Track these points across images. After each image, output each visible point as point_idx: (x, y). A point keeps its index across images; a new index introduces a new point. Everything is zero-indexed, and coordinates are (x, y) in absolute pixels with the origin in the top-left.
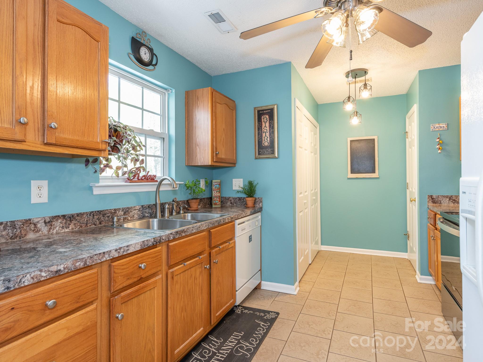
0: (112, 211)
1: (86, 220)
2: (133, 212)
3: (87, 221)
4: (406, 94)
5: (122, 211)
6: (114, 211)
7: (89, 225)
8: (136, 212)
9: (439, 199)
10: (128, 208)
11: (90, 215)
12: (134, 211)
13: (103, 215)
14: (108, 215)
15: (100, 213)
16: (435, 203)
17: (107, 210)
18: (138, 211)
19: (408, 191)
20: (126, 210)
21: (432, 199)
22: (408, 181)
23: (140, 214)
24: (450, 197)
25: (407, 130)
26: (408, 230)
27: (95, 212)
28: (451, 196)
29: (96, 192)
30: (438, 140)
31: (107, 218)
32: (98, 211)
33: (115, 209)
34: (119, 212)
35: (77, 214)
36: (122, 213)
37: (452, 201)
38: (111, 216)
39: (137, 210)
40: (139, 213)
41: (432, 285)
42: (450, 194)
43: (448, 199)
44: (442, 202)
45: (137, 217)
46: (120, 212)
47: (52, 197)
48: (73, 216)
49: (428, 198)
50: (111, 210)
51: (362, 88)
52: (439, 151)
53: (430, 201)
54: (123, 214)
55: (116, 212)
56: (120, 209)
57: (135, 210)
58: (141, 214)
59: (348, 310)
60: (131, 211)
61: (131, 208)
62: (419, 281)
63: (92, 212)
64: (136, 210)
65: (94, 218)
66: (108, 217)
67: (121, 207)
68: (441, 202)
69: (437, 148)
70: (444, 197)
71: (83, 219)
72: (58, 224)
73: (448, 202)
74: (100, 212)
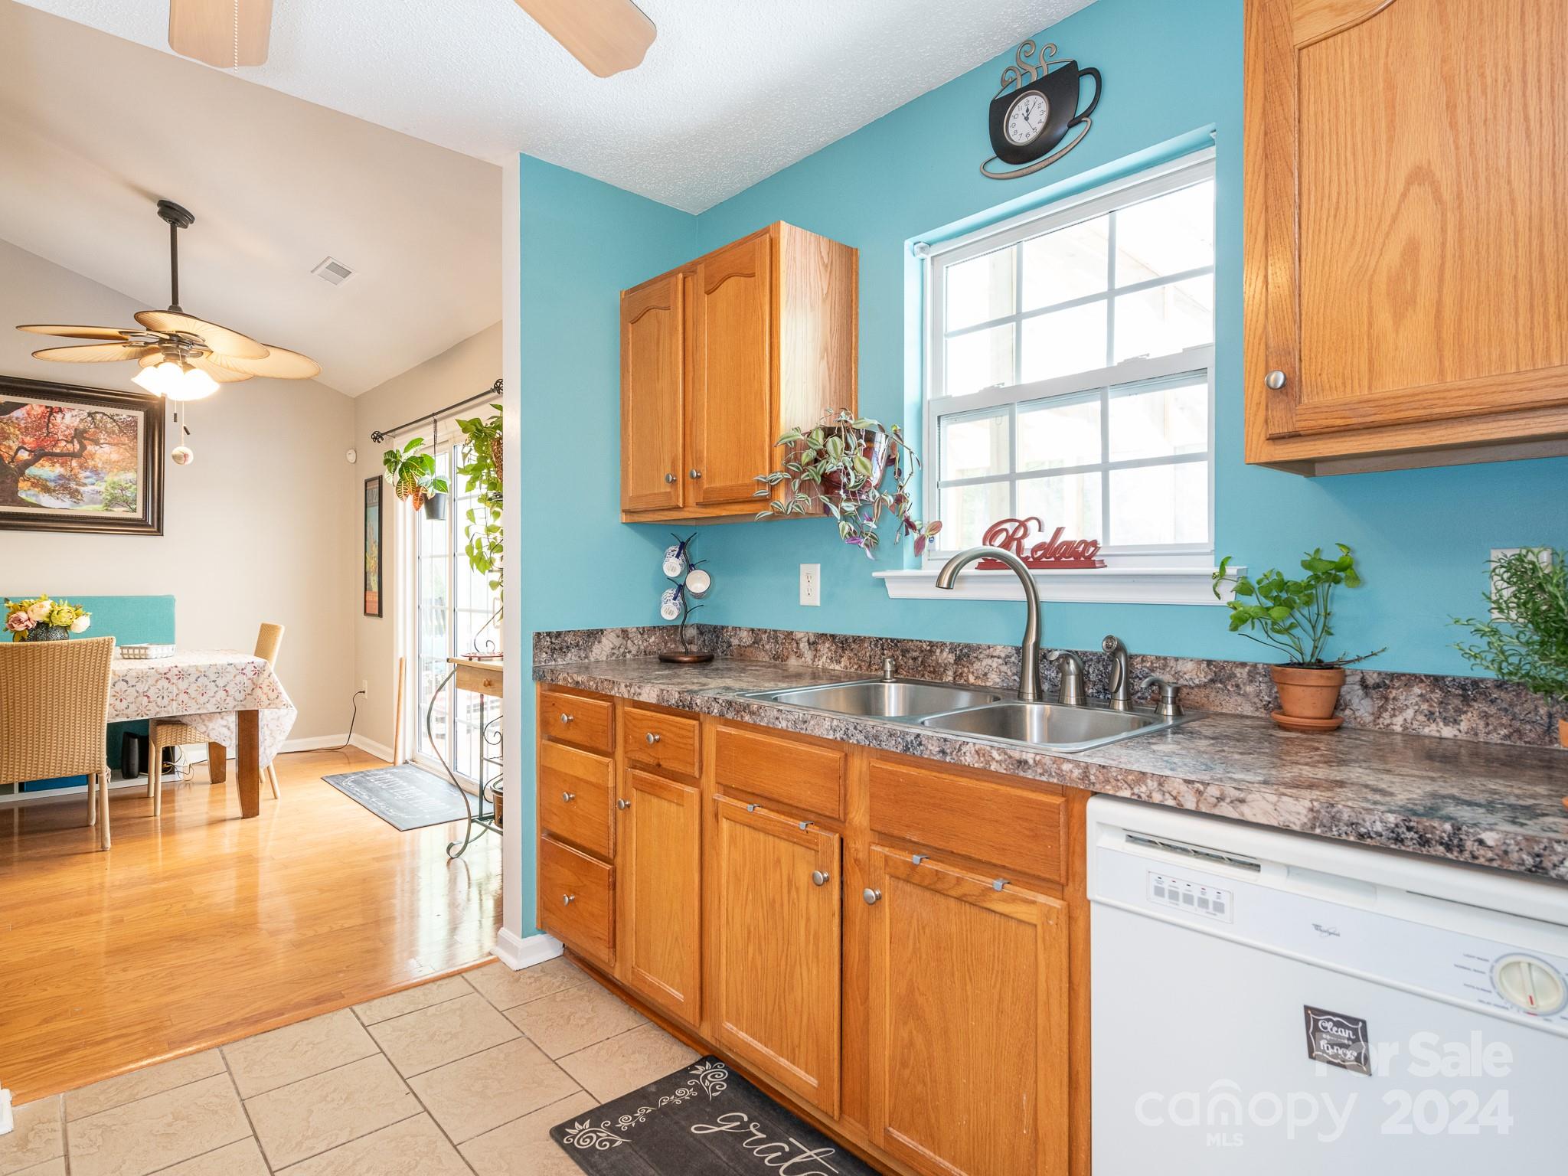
0: (925, 646)
1: (868, 655)
2: (984, 663)
3: (870, 657)
5: (951, 651)
6: (928, 648)
7: (873, 668)
8: (995, 665)
10: (967, 646)
11: (876, 645)
12: (989, 661)
13: (902, 651)
14: (915, 654)
15: (896, 645)
17: (912, 641)
18: (1000, 661)
20: (961, 650)
23: (1010, 673)
27: (887, 639)
29: (894, 591)
31: (911, 661)
32: (892, 640)
33: (930, 642)
34: (942, 652)
35: (853, 637)
36: (950, 656)
38: (920, 659)
39: (999, 657)
40: (1004, 668)
45: (998, 680)
46: (945, 654)
47: (827, 595)
48: (846, 640)
50: (921, 641)
54: (952, 661)
55: (935, 652)
56: (943, 644)
57: (992, 657)
58: (1014, 674)
60: (977, 657)
61: (979, 647)
63: (881, 639)
64: (996, 659)
65: (883, 654)
66: (915, 659)
67: (948, 641)
71: (863, 652)
72: (825, 648)
74: (896, 642)
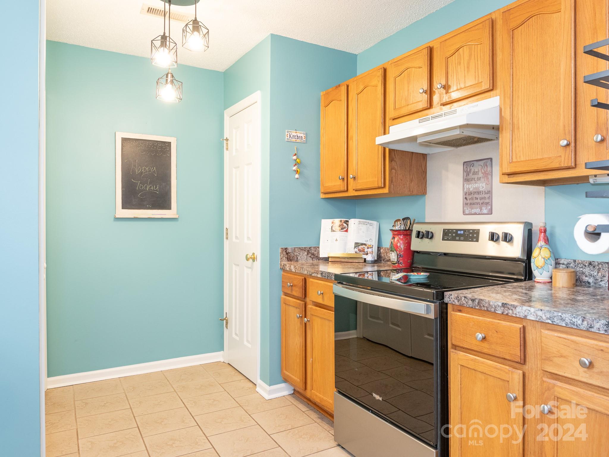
4: (224, 72)
9: (296, 254)
16: (291, 260)
19: (226, 243)
21: (287, 254)
22: (226, 225)
24: (308, 249)
25: (226, 135)
26: (226, 309)
28: (310, 248)
30: (295, 157)
37: (310, 255)
41: (286, 397)
42: (308, 246)
43: (306, 253)
44: (299, 258)
49: (282, 253)
52: (297, 176)
53: (284, 258)
62: (267, 397)
68: (297, 258)
69: (294, 171)
70: (301, 249)
73: (305, 257)
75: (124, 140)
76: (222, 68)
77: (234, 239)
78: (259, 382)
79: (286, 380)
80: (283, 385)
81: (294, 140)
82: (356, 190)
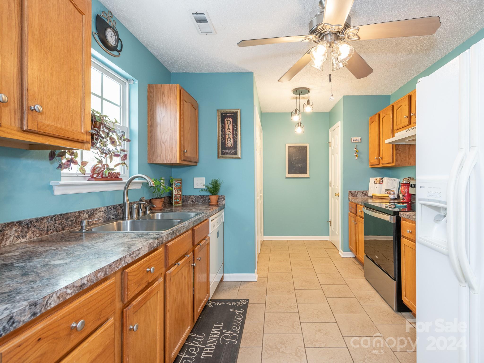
0: (76, 214)
1: (46, 226)
2: (98, 215)
3: (48, 227)
4: (329, 112)
5: (87, 213)
6: (78, 214)
7: (49, 232)
8: (101, 214)
9: (356, 194)
10: (93, 210)
11: (51, 220)
12: (99, 213)
13: (66, 219)
14: (72, 219)
15: (63, 217)
16: (353, 196)
17: (71, 213)
18: (103, 212)
19: (330, 188)
20: (91, 212)
21: (352, 193)
22: (330, 180)
23: (105, 216)
24: (363, 192)
25: (330, 140)
26: (330, 218)
27: (58, 215)
28: (363, 191)
29: (58, 191)
30: (355, 150)
31: (70, 222)
32: (60, 215)
33: (79, 212)
34: (83, 214)
35: (36, 219)
36: (87, 215)
37: (363, 194)
38: (74, 220)
39: (102, 211)
40: (104, 215)
41: (352, 258)
42: (362, 190)
43: (361, 194)
44: (358, 196)
45: (102, 219)
46: (85, 215)
48: (31, 222)
49: (349, 193)
50: (75, 212)
51: (306, 104)
52: (356, 158)
53: (350, 195)
54: (87, 217)
55: (81, 215)
56: (84, 211)
57: (101, 211)
58: (107, 216)
59: (302, 286)
60: (96, 213)
61: (96, 209)
62: (342, 256)
63: (54, 216)
64: (101, 212)
65: (56, 223)
66: (72, 221)
67: (86, 209)
68: (357, 196)
69: (355, 155)
70: (359, 192)
71: (43, 225)
72: (12, 233)
73: (361, 195)
74: (62, 216)
75: (289, 147)
76: (328, 111)
77: (333, 187)
78: (340, 250)
79: (351, 251)
80: (350, 253)
81: (355, 142)
82: (383, 164)
